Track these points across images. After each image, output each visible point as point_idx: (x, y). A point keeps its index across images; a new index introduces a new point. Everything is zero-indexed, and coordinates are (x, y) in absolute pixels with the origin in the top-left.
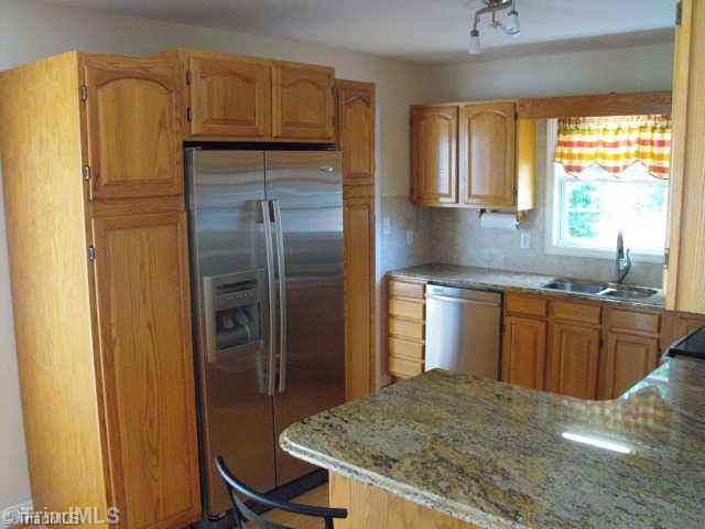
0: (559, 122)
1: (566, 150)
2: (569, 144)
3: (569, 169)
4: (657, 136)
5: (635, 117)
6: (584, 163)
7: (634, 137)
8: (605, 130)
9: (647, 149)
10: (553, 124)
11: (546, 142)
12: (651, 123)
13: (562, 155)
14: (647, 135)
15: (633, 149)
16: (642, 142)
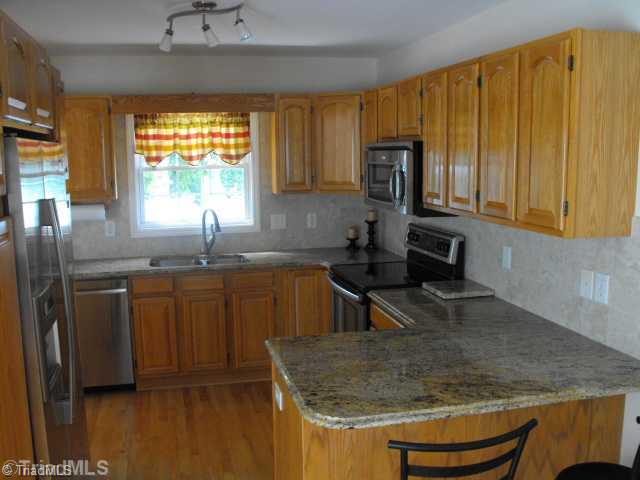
0: (135, 117)
1: (144, 142)
2: (146, 137)
3: (149, 159)
4: (224, 130)
5: (205, 114)
6: (163, 154)
7: (206, 131)
8: (180, 124)
9: (217, 140)
10: (130, 119)
11: (125, 135)
12: (218, 119)
13: (141, 147)
14: (216, 129)
15: (207, 141)
16: (213, 135)
